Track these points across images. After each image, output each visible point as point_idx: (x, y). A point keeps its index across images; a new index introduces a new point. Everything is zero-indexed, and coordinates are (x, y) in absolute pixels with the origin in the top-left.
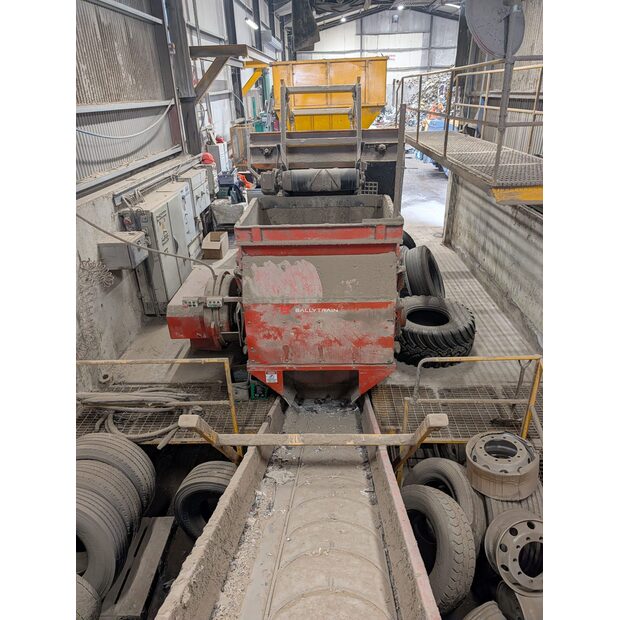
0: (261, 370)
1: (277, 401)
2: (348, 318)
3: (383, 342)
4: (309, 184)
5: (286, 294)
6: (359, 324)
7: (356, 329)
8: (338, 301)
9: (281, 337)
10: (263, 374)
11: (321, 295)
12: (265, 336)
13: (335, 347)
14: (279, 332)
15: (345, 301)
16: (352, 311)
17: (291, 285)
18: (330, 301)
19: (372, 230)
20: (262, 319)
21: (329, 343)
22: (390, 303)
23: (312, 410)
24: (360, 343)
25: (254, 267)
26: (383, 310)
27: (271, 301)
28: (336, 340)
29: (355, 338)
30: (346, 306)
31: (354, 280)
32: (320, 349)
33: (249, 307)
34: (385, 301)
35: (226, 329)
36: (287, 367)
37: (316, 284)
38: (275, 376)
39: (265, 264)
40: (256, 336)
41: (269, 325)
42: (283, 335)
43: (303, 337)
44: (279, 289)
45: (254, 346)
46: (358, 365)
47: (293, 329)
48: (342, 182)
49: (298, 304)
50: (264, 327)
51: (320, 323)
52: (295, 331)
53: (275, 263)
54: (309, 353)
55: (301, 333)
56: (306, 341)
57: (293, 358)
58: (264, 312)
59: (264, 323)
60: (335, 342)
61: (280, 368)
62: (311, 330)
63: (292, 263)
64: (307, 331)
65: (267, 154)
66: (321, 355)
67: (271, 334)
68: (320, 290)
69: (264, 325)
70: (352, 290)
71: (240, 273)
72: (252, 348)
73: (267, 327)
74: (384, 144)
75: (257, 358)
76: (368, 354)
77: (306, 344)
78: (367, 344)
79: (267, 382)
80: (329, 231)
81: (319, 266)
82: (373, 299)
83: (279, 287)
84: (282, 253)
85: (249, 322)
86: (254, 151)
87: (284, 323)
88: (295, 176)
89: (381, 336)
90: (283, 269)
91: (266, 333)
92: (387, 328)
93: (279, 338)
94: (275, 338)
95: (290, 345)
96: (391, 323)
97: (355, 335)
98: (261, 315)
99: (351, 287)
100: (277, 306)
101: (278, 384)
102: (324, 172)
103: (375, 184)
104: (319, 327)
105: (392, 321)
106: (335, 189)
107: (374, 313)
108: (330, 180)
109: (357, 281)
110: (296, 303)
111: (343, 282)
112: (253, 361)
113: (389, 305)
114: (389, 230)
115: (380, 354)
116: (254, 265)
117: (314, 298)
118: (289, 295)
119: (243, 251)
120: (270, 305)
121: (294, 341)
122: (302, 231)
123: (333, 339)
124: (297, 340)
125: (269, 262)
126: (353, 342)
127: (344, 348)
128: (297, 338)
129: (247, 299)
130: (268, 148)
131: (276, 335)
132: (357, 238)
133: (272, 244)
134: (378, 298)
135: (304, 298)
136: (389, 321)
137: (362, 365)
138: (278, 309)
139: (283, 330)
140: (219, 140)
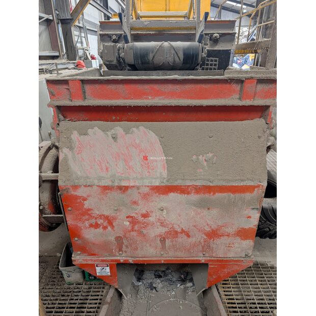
0: (90, 262)
1: (112, 292)
2: (202, 205)
3: (243, 234)
4: (151, 57)
5: (118, 172)
6: (215, 212)
7: (210, 218)
8: (188, 183)
9: (113, 227)
10: (93, 266)
11: (165, 174)
12: (91, 226)
13: (182, 239)
14: (110, 221)
15: (199, 183)
16: (207, 195)
17: (126, 161)
18: (176, 184)
19: (237, 87)
20: (87, 205)
21: (174, 234)
22: (258, 186)
23: (152, 287)
24: (213, 234)
25: (75, 136)
26: (248, 196)
27: (96, 182)
28: (183, 231)
29: (208, 229)
30: (198, 190)
31: (210, 155)
32: (163, 240)
33: (67, 190)
34: (252, 184)
35: (48, 211)
36: (122, 259)
38: (108, 269)
39: (90, 131)
40: (80, 224)
41: (96, 212)
42: (114, 224)
43: (141, 228)
44: (108, 165)
45: (79, 237)
46: (209, 259)
47: (127, 217)
48: (184, 54)
49: (133, 187)
50: (89, 215)
51: (162, 210)
52: (130, 219)
53: (103, 131)
54: (148, 245)
55: (138, 222)
56: (145, 231)
57: (129, 250)
58: (88, 196)
59: (89, 210)
60: (181, 233)
61: (112, 261)
62: (151, 219)
63: (127, 131)
64: (146, 220)
65: (115, 39)
66: (163, 247)
67: (99, 223)
68: (164, 167)
69: (90, 212)
70: (207, 168)
71: (57, 144)
72: (76, 239)
73: (93, 215)
74: (218, 33)
75: (84, 250)
76: (223, 247)
77: (144, 235)
78: (222, 235)
79: (98, 274)
80: (177, 88)
81: (162, 136)
82: (236, 180)
83: (108, 163)
84: (114, 118)
85: (69, 209)
86: (103, 38)
87: (116, 210)
88: (136, 48)
89: (241, 227)
90: (115, 138)
91: (93, 221)
92: (249, 217)
93: (109, 228)
94: (105, 228)
95: (125, 236)
96: (256, 211)
97: (208, 225)
98: (85, 199)
99: (205, 164)
100: (106, 188)
101: (111, 276)
102: (166, 44)
103: (216, 61)
104: (161, 215)
105: (257, 209)
106: (177, 62)
107: (235, 199)
108: (173, 52)
109: (214, 156)
110: (131, 185)
111: (194, 157)
112: (79, 252)
113: (256, 189)
114: (260, 87)
115: (237, 247)
116: (75, 132)
117: (155, 179)
118: (123, 174)
119: (60, 115)
120: (95, 188)
121: (130, 232)
122: (140, 87)
123: (179, 230)
124: (133, 230)
125: (96, 128)
126: (205, 234)
127: (192, 240)
128: (133, 228)
129: (64, 179)
130: (115, 35)
131: (105, 224)
132: (215, 98)
133: (99, 104)
134: (242, 180)
135: (142, 178)
136: (253, 209)
137: (213, 259)
138: (107, 193)
139: (115, 218)
140: (93, 58)
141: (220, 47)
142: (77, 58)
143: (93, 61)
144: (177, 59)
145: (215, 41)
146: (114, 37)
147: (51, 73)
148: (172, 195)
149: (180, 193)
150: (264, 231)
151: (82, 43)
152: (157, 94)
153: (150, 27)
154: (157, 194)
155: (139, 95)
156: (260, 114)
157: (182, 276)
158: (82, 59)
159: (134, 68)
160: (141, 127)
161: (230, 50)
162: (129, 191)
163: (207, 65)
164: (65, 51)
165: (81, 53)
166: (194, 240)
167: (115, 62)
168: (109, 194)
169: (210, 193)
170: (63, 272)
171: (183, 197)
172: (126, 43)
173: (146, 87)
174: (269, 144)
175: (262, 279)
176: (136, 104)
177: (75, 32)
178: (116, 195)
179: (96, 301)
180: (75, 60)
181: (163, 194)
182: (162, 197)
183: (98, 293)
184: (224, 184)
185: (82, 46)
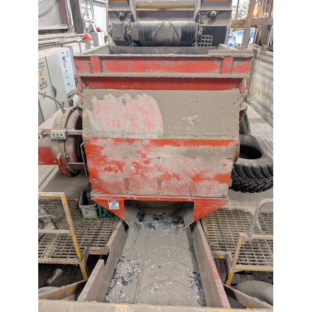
0: (104, 199)
1: (120, 224)
2: (189, 155)
3: (220, 178)
4: (153, 34)
5: (126, 128)
6: (198, 160)
7: (195, 165)
8: (179, 138)
9: (122, 171)
10: (106, 202)
11: (161, 131)
12: (106, 169)
13: (174, 181)
14: (120, 166)
15: (186, 138)
16: (193, 148)
17: (132, 120)
18: (169, 138)
20: (103, 153)
21: (167, 177)
22: (232, 141)
24: (197, 178)
25: (94, 100)
26: (224, 148)
27: (110, 135)
28: (174, 175)
29: (193, 174)
30: (187, 143)
31: (196, 116)
32: (159, 182)
33: (89, 141)
34: (227, 138)
36: (128, 197)
37: (157, 119)
38: (117, 204)
39: (105, 96)
40: (97, 168)
41: (110, 159)
42: (123, 168)
43: (143, 171)
44: (119, 123)
45: (96, 178)
46: (194, 198)
47: (133, 163)
48: (182, 32)
49: (138, 139)
50: (104, 160)
51: (159, 158)
52: (135, 165)
53: (116, 97)
54: (148, 185)
55: (141, 167)
56: (146, 175)
57: (133, 189)
58: (104, 146)
59: (105, 157)
60: (173, 176)
61: (121, 198)
62: (151, 165)
63: (133, 97)
64: (147, 166)
65: (122, 16)
66: (160, 187)
67: (112, 167)
68: (161, 125)
69: (105, 159)
70: (193, 126)
71: (80, 106)
72: (94, 179)
73: (108, 161)
74: (215, 11)
75: (100, 188)
76: (205, 189)
77: (146, 178)
78: (205, 179)
79: (110, 208)
80: (172, 63)
81: (160, 101)
82: (215, 136)
83: (119, 121)
84: (123, 87)
85: (90, 155)
86: (111, 15)
87: (125, 157)
88: (141, 27)
89: (219, 172)
90: (124, 102)
91: (107, 166)
92: (225, 165)
93: (119, 171)
94: (116, 171)
95: (131, 178)
96: (230, 160)
97: (193, 170)
98: (102, 149)
99: (192, 123)
100: (117, 140)
101: (120, 210)
102: (167, 23)
103: (210, 38)
104: (158, 162)
105: (231, 158)
106: (176, 39)
107: (214, 150)
108: (172, 30)
109: (199, 117)
110: (136, 138)
111: (184, 118)
112: (96, 190)
113: (230, 143)
114: (236, 63)
115: (216, 189)
116: (95, 97)
117: (154, 134)
118: (130, 130)
119: (83, 84)
120: (110, 140)
121: (135, 174)
122: (144, 62)
123: (171, 174)
124: (137, 173)
125: (110, 94)
126: (191, 178)
127: (182, 182)
128: (137, 172)
129: (87, 132)
130: (122, 12)
131: (117, 168)
132: (201, 72)
133: (112, 76)
134: (220, 136)
135: (144, 133)
136: (228, 158)
137: (197, 198)
138: (118, 144)
139: (124, 164)
140: (99, 30)
141: (217, 24)
142: (85, 31)
143: (99, 34)
144: (176, 36)
145: (213, 18)
146: (121, 14)
147: (62, 47)
148: (167, 147)
149: (173, 145)
150: (245, 186)
151: (88, 15)
152: (157, 68)
153: (153, 5)
154: (156, 146)
155: (143, 69)
156: (236, 85)
157: (176, 220)
158: (89, 31)
159: (139, 44)
160: (144, 94)
161: (226, 27)
162: (135, 143)
163: (203, 41)
164: (73, 24)
165: (87, 25)
166: (183, 182)
167: (122, 39)
168: (120, 145)
169: (195, 145)
170: (82, 209)
171: (174, 148)
172: (132, 22)
173: (148, 62)
174: (242, 109)
175: (239, 221)
176: (140, 76)
177: (82, 4)
178: (125, 145)
179: (108, 231)
180: (83, 33)
181: (160, 146)
182: (159, 148)
183: (109, 226)
184: (206, 138)
185: (88, 18)
